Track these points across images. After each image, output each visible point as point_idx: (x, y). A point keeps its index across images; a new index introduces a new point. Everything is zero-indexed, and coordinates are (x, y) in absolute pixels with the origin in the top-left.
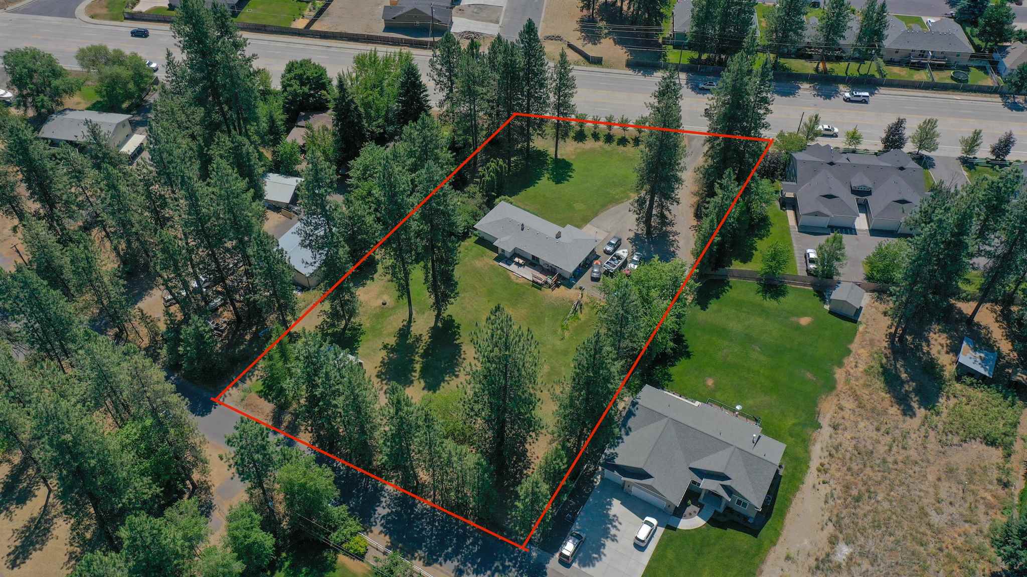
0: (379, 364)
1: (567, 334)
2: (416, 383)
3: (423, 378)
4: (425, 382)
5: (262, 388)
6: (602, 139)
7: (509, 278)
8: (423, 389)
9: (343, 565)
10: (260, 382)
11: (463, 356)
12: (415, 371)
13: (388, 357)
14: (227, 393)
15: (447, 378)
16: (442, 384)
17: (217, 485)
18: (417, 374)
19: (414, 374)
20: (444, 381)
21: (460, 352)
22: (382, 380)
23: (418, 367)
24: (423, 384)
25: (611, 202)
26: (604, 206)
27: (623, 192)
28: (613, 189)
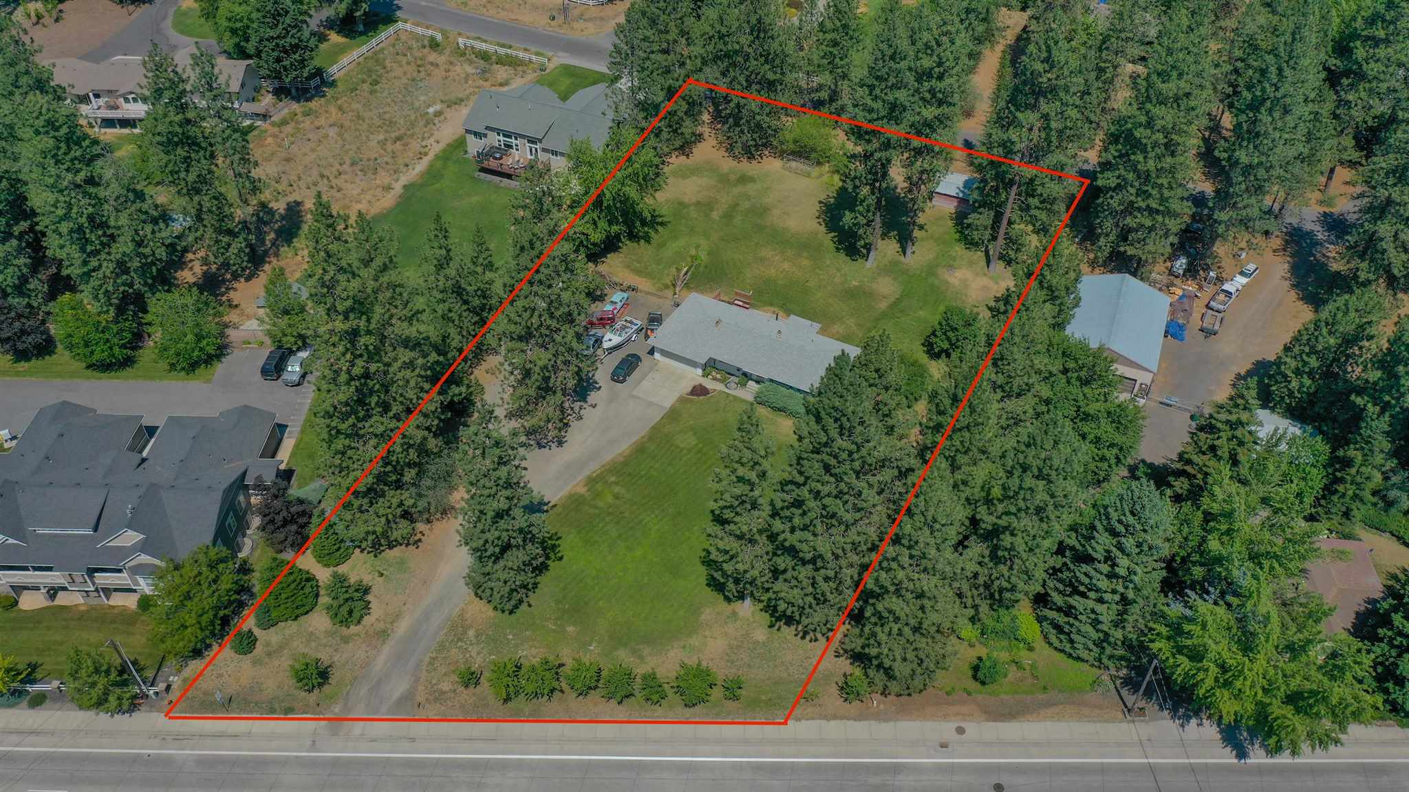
25: (625, 464)
26: (640, 450)
27: (598, 495)
28: (617, 502)
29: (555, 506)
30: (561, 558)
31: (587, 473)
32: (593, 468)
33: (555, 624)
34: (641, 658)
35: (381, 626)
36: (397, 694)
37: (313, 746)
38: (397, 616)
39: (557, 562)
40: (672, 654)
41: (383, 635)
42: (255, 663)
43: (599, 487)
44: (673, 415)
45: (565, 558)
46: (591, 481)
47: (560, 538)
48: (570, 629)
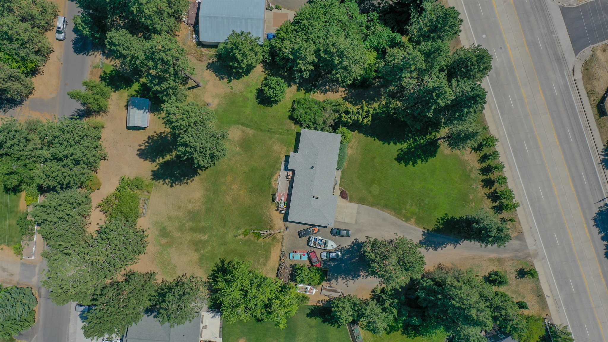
0: (158, 132)
1: (241, 237)
2: (155, 164)
3: (161, 166)
4: (158, 169)
5: (108, 72)
6: (484, 165)
7: (272, 174)
8: (152, 171)
9: (20, 197)
10: (112, 68)
11: (189, 181)
12: (163, 158)
13: (167, 134)
14: (96, 53)
15: (167, 181)
16: (161, 181)
17: (35, 96)
18: (161, 160)
19: (161, 159)
20: (164, 180)
21: (192, 177)
22: (147, 142)
23: (168, 157)
24: (155, 169)
25: (394, 209)
26: (385, 207)
27: (413, 214)
28: (414, 204)
29: (424, 228)
30: (446, 214)
31: (404, 223)
32: (401, 222)
33: (472, 203)
34: (472, 168)
35: (496, 263)
36: (518, 242)
37: (544, 258)
38: (490, 260)
39: (448, 215)
40: (467, 158)
41: (499, 260)
42: (524, 297)
43: (409, 215)
44: (361, 201)
45: (446, 213)
46: (407, 219)
47: (438, 219)
48: (471, 197)
